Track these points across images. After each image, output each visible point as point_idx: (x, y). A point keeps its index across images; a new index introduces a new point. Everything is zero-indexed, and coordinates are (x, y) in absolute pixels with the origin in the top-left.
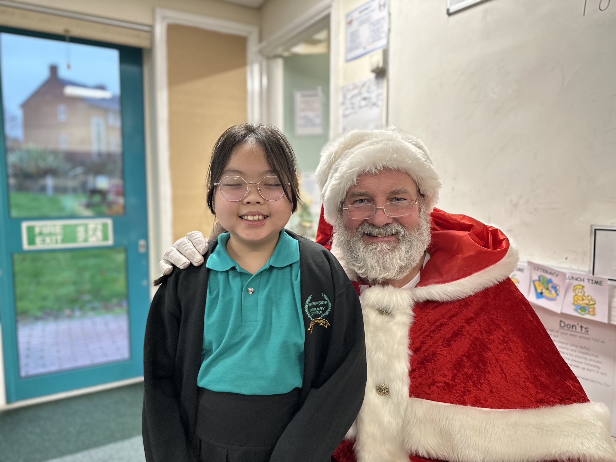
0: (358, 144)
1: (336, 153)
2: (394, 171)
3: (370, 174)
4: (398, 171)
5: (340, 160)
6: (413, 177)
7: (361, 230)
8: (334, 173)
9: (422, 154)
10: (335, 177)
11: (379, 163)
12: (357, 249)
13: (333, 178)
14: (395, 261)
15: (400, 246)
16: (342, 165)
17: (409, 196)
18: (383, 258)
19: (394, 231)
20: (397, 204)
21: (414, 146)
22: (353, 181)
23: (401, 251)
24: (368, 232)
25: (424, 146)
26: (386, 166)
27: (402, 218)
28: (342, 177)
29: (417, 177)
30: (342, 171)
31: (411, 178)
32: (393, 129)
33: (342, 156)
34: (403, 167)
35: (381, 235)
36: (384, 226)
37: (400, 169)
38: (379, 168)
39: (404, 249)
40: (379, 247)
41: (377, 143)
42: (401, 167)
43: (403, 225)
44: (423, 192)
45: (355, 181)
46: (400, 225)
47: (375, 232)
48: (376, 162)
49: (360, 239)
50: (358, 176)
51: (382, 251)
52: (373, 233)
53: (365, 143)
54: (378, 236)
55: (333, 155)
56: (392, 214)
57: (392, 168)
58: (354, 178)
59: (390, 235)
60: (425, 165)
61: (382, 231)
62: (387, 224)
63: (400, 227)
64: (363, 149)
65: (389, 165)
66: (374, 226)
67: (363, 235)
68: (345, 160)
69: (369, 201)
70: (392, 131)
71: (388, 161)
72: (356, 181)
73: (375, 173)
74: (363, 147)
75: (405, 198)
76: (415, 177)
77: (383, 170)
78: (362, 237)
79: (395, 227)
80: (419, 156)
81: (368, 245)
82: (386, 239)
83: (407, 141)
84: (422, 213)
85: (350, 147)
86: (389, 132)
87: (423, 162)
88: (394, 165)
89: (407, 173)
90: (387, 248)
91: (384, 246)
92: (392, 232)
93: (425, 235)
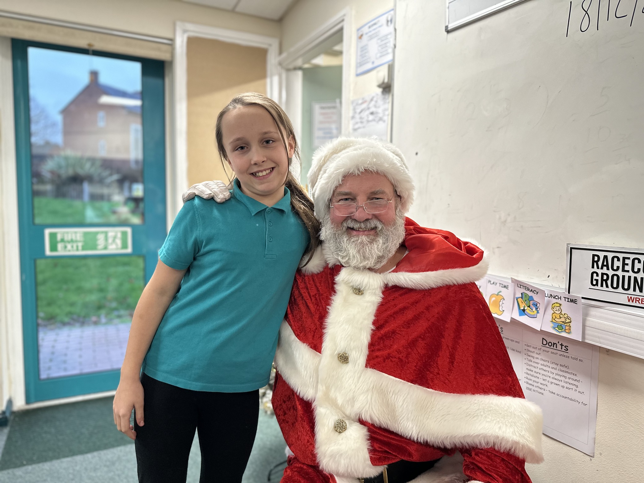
0: (345, 149)
1: (326, 157)
2: (374, 173)
3: (354, 175)
4: (377, 173)
5: (329, 163)
6: (390, 180)
7: (345, 224)
8: (323, 174)
9: (398, 160)
10: (324, 177)
11: (361, 166)
12: (342, 240)
13: (322, 179)
14: (373, 251)
15: (378, 239)
16: (330, 167)
17: (386, 196)
18: (363, 248)
19: (373, 226)
20: (377, 203)
21: (392, 154)
22: (339, 181)
23: (378, 243)
24: (351, 226)
25: (402, 154)
26: (367, 168)
27: (380, 215)
28: (330, 177)
29: (393, 180)
30: (330, 172)
31: (389, 180)
32: (375, 138)
33: (330, 159)
34: (382, 170)
35: (362, 229)
36: (364, 221)
37: (379, 172)
38: (361, 170)
39: (381, 241)
40: (360, 240)
41: (360, 149)
42: (379, 170)
43: (381, 221)
44: (400, 193)
45: (340, 181)
46: (378, 220)
47: (356, 226)
48: (358, 165)
49: (345, 232)
50: (343, 177)
51: (362, 243)
52: (355, 227)
53: (351, 148)
54: (359, 230)
55: (323, 158)
56: (372, 211)
57: (372, 170)
58: (340, 178)
59: (370, 229)
60: (400, 169)
61: (363, 225)
62: (367, 220)
63: (378, 222)
64: (348, 153)
65: (370, 168)
66: (355, 220)
67: (346, 230)
68: (333, 163)
69: (352, 200)
70: (374, 140)
71: (369, 164)
72: (342, 181)
73: (358, 175)
74: (348, 152)
75: (383, 198)
76: (392, 179)
77: (365, 172)
78: (346, 231)
79: (374, 223)
80: (395, 161)
81: (351, 237)
82: (366, 233)
83: (387, 149)
84: (398, 212)
85: (337, 152)
86: (372, 141)
87: (399, 167)
88: (374, 167)
89: (385, 176)
90: (367, 240)
91: (364, 238)
92: (371, 227)
93: (399, 230)
